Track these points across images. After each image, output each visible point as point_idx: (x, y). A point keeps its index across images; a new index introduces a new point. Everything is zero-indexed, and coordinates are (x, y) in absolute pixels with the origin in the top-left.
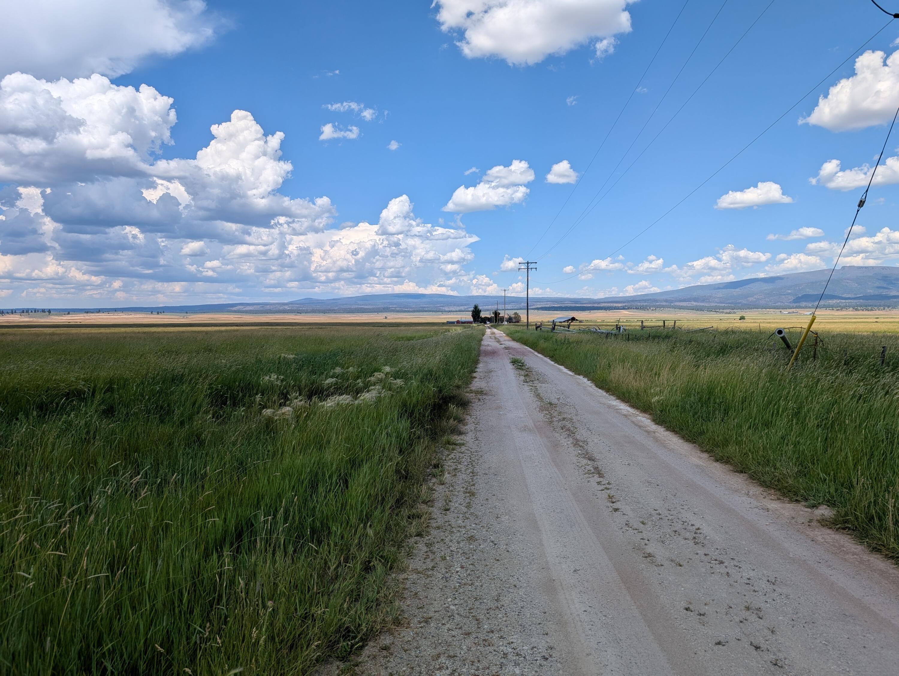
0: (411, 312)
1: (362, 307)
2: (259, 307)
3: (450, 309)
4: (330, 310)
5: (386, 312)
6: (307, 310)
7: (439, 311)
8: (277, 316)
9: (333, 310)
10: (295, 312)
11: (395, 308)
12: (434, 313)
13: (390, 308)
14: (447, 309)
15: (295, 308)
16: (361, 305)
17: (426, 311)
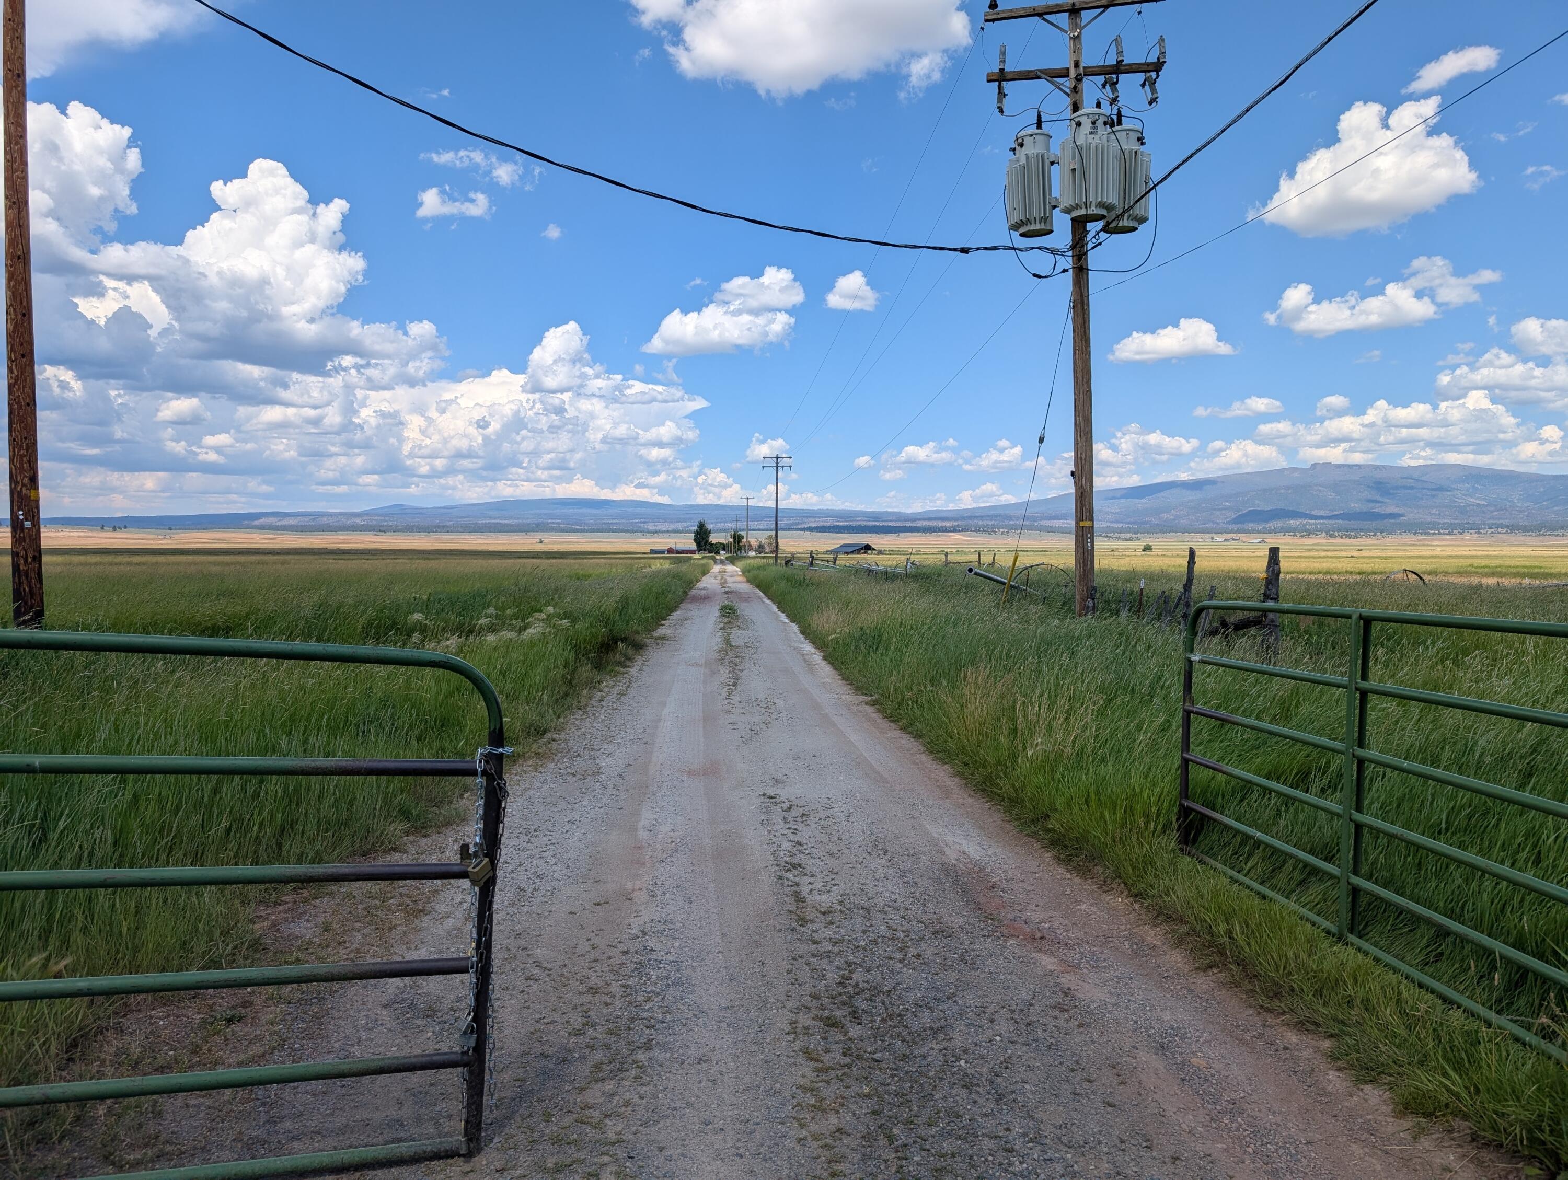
0: (587, 531)
1: (498, 521)
2: (307, 519)
3: (657, 528)
4: (439, 527)
5: (542, 531)
6: (396, 526)
7: (637, 532)
8: (341, 537)
9: (444, 527)
10: (374, 530)
11: (559, 524)
12: (628, 534)
13: (548, 524)
14: (651, 528)
15: (374, 523)
16: (495, 518)
17: (614, 531)
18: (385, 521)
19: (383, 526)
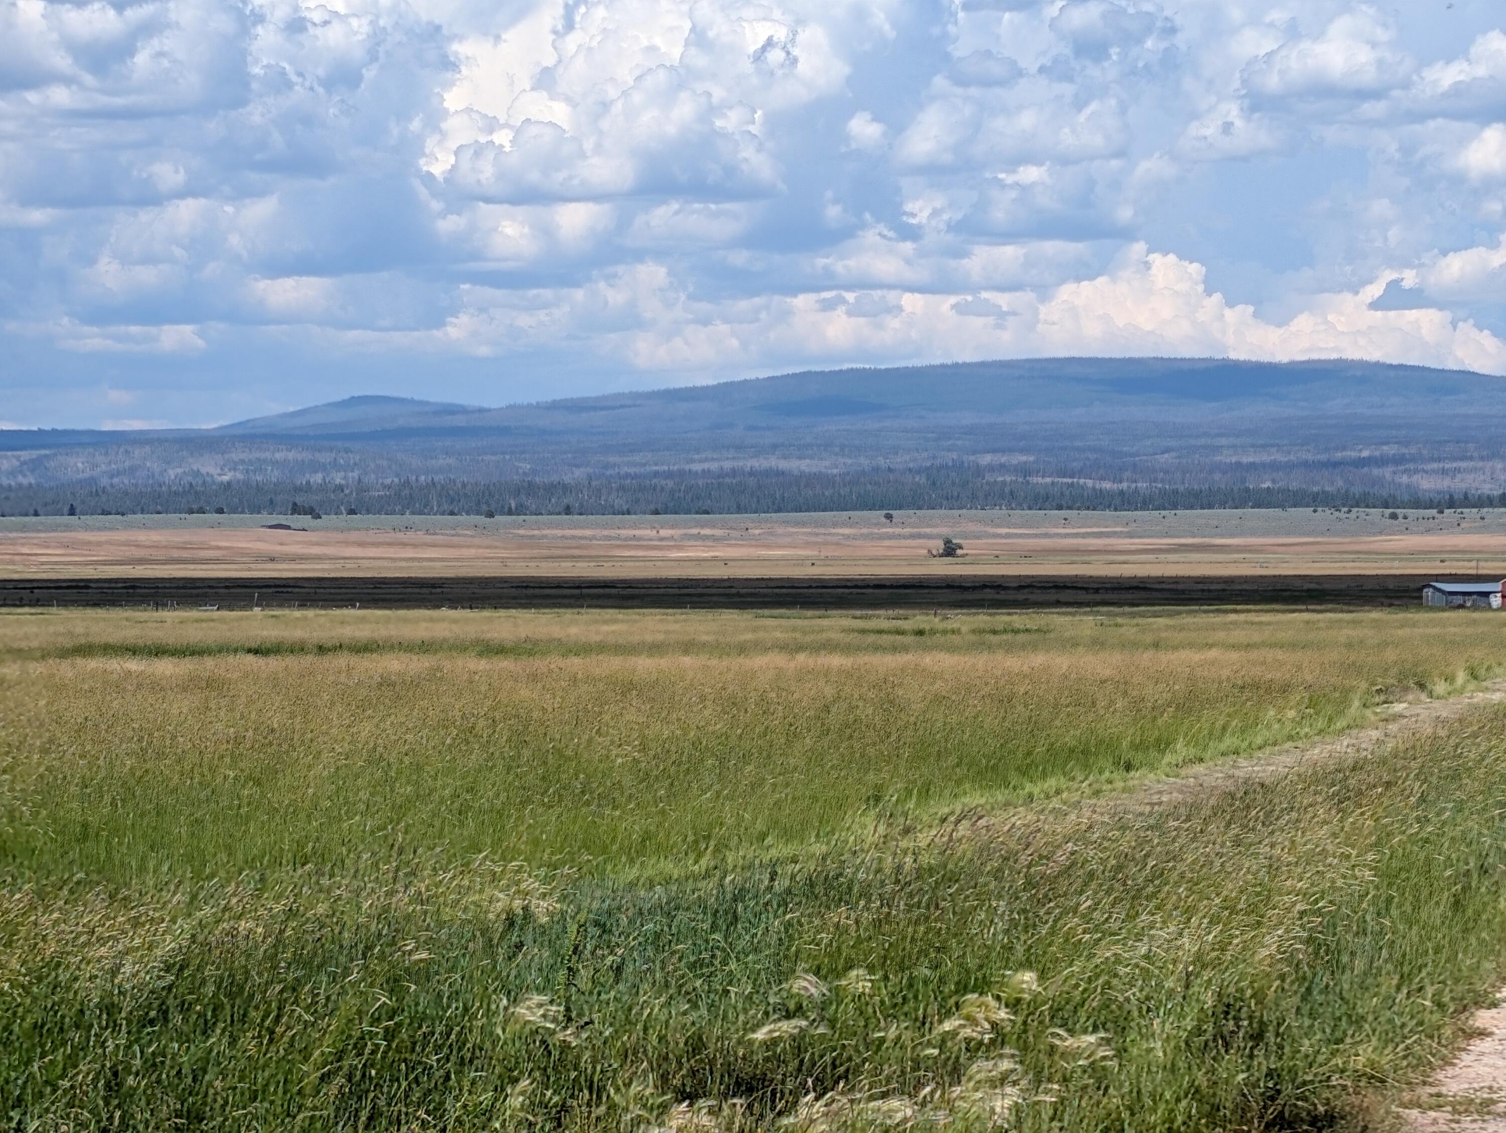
0: (1146, 503)
1: (774, 462)
4: (531, 489)
5: (954, 503)
6: (361, 487)
7: (1369, 503)
8: (142, 537)
9: (551, 489)
10: (272, 506)
11: (1025, 471)
12: (1325, 514)
13: (979, 471)
14: (1428, 484)
15: (274, 475)
16: (760, 451)
17: (1263, 500)
18: (316, 467)
19: (308, 488)
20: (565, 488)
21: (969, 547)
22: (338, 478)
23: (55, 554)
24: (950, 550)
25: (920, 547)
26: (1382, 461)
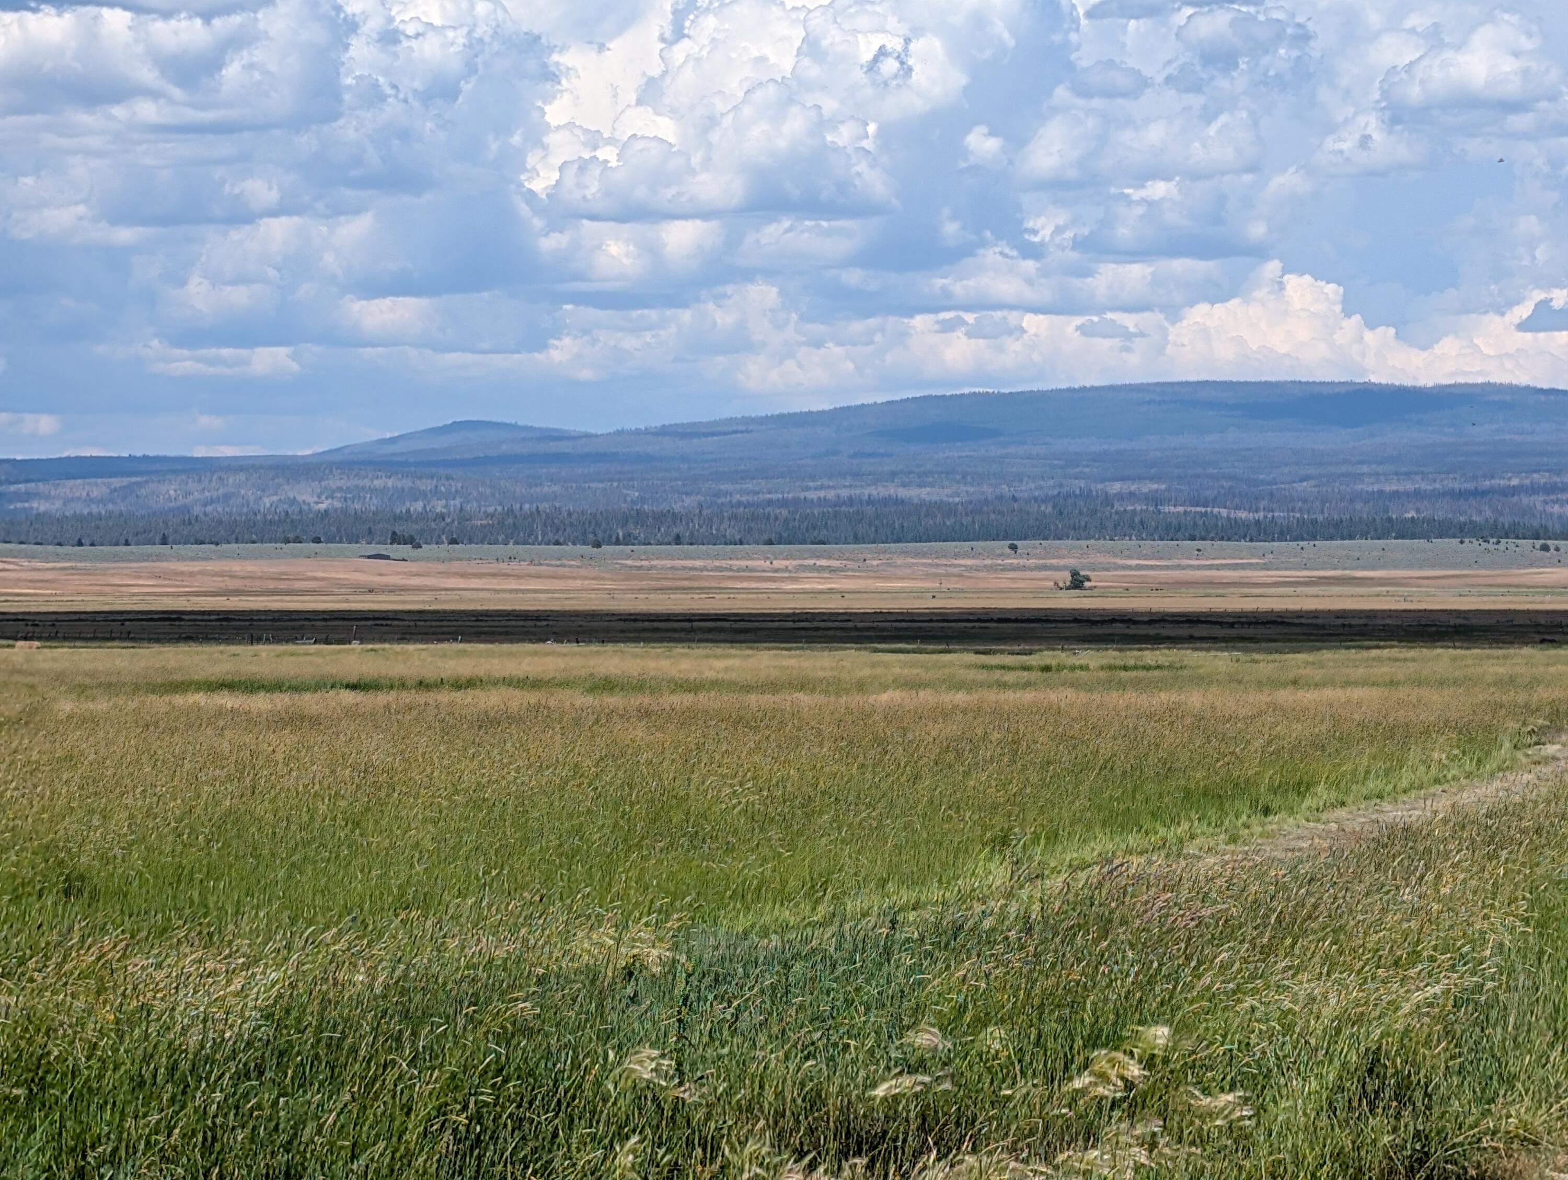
0: (1283, 534)
1: (892, 490)
4: (639, 517)
5: (1081, 532)
6: (463, 516)
7: (1513, 532)
8: (236, 567)
9: (660, 517)
10: (370, 535)
11: (1156, 499)
12: (1473, 546)
13: (1108, 500)
15: (373, 503)
16: (878, 479)
17: (1408, 530)
18: (416, 495)
19: (408, 517)
20: (676, 517)
21: (1097, 579)
22: (439, 506)
23: (146, 585)
24: (1077, 582)
25: (1046, 580)
26: (1533, 490)
